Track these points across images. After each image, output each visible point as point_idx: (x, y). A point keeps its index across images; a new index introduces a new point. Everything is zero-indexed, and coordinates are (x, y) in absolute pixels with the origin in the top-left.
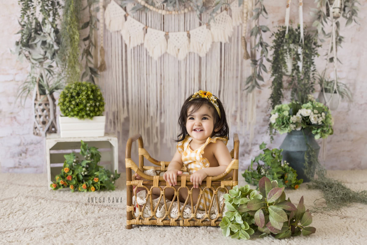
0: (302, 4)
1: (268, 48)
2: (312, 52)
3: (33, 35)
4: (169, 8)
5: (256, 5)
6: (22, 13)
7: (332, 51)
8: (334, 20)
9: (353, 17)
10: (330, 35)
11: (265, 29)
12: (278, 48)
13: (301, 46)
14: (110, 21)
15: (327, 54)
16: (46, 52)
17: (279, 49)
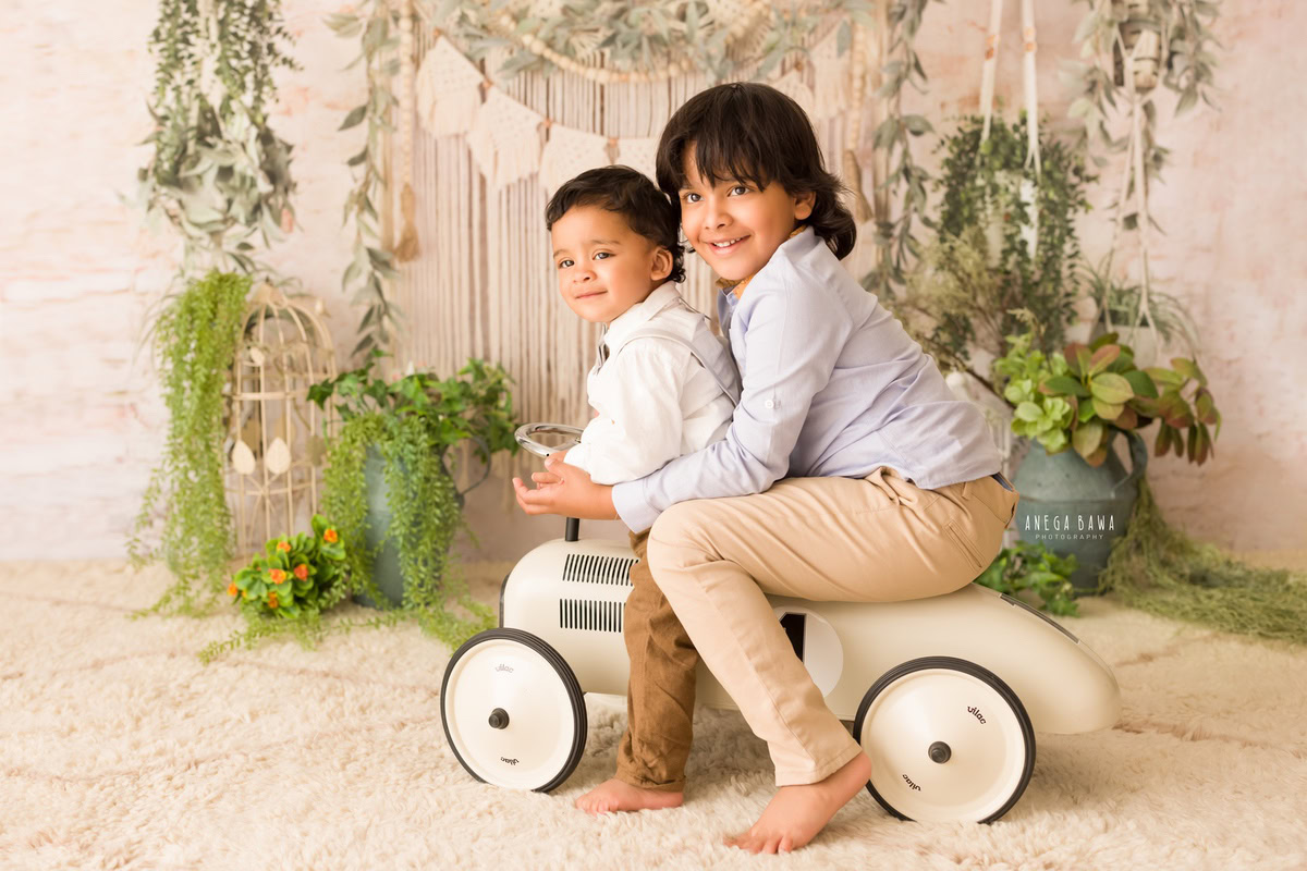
0: (1035, 48)
1: (928, 186)
2: (1067, 196)
3: (192, 147)
4: (618, 63)
5: (891, 50)
6: (158, 79)
7: (1133, 196)
8: (1138, 97)
9: (1200, 87)
10: (1123, 145)
11: (918, 126)
12: (958, 184)
13: (1032, 176)
14: (435, 103)
15: (1116, 204)
16: (230, 202)
17: (961, 188)
